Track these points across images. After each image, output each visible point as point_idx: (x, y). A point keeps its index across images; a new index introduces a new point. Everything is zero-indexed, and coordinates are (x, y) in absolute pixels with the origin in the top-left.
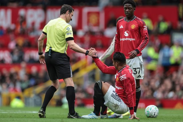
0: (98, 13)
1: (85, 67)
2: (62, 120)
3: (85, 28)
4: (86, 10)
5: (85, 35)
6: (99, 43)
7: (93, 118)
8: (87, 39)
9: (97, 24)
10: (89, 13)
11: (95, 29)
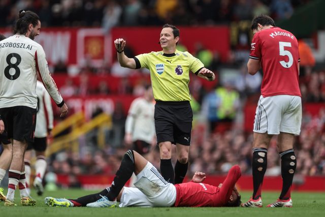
0: (101, 39)
1: (80, 124)
2: (46, 209)
3: (82, 61)
4: (82, 33)
5: (80, 73)
6: (103, 86)
7: (105, 205)
8: (84, 79)
9: (101, 56)
10: (87, 39)
11: (97, 64)
